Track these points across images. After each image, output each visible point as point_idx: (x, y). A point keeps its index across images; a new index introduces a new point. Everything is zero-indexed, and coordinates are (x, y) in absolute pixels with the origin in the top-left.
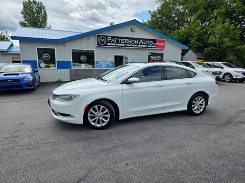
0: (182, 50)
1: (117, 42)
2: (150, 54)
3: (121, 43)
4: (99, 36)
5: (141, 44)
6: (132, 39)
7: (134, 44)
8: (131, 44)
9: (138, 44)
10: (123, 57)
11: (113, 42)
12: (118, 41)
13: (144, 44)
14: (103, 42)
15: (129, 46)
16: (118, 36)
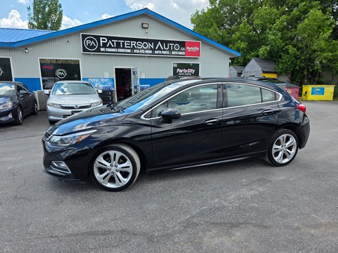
0: (230, 59)
1: (118, 46)
2: (176, 66)
3: (124, 47)
4: (84, 37)
5: (159, 49)
6: (143, 40)
7: (148, 49)
8: (143, 49)
9: (154, 50)
10: (129, 70)
11: (110, 47)
12: (118, 44)
13: (164, 50)
14: (93, 47)
15: (139, 53)
16: (119, 36)
